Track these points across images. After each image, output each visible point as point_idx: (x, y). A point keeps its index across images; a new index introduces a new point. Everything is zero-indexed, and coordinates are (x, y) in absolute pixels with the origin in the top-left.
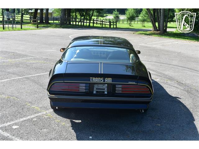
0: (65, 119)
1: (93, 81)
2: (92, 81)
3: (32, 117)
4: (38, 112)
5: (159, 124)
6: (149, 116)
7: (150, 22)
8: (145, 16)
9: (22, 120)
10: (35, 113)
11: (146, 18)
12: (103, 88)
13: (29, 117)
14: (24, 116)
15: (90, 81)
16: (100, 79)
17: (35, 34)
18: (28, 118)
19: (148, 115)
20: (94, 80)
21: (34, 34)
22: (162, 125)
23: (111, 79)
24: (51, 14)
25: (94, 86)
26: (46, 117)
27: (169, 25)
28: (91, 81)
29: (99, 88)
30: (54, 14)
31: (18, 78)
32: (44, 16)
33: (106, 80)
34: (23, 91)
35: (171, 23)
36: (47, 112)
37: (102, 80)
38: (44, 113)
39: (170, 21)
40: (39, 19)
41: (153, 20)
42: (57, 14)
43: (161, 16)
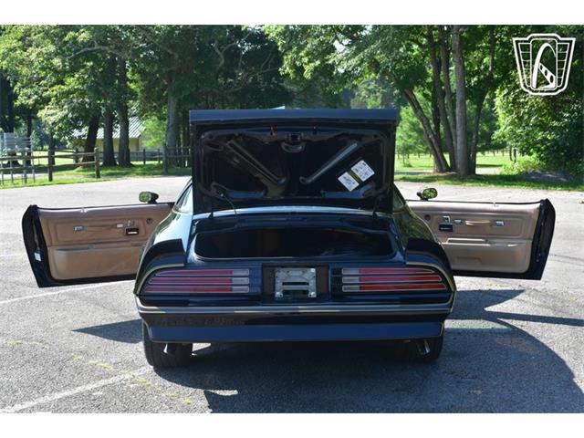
0: (192, 390)
3: (89, 389)
4: (108, 376)
5: (477, 389)
6: (445, 372)
7: (426, 153)
8: (410, 136)
9: (57, 396)
10: (100, 378)
11: (411, 142)
12: (304, 281)
13: (78, 389)
14: (65, 387)
17: (92, 193)
18: (77, 391)
19: (442, 371)
21: (88, 193)
22: (487, 394)
24: (137, 141)
25: (277, 274)
26: (132, 386)
27: (481, 158)
29: (292, 281)
30: (144, 142)
31: (45, 294)
32: (116, 149)
34: (59, 325)
35: (486, 153)
36: (136, 374)
38: (127, 377)
39: (483, 150)
40: (102, 155)
41: (434, 141)
42: (154, 140)
43: (458, 125)
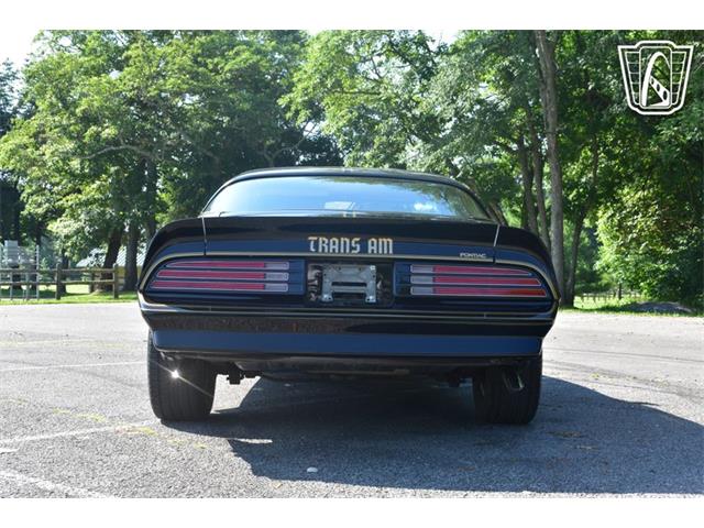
1: (320, 250)
2: (317, 251)
3: (73, 434)
4: (100, 426)
9: (30, 438)
10: (89, 427)
12: (360, 281)
13: (59, 434)
14: (42, 432)
15: (309, 251)
16: (348, 240)
18: (56, 435)
20: (323, 248)
23: (390, 241)
25: (326, 272)
28: (313, 250)
29: (344, 280)
33: (370, 248)
36: (137, 425)
37: (353, 245)
